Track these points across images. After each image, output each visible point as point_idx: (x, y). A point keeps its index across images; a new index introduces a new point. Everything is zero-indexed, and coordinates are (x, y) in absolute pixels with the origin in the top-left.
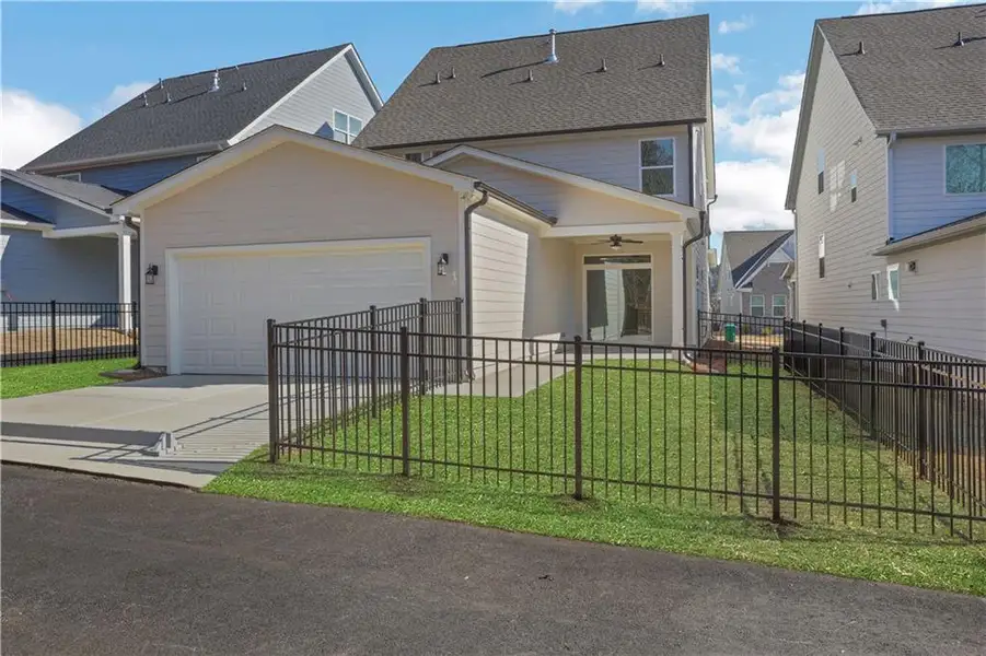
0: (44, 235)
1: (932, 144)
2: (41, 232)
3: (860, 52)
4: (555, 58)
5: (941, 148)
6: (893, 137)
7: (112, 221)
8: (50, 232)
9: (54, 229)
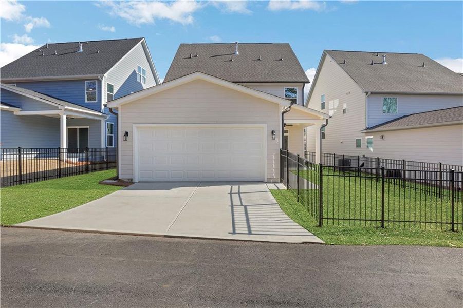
0: (15, 114)
1: (378, 96)
2: (13, 112)
3: (345, 63)
4: (238, 53)
5: (382, 98)
6: (369, 93)
7: (59, 108)
8: (18, 112)
9: (21, 111)
